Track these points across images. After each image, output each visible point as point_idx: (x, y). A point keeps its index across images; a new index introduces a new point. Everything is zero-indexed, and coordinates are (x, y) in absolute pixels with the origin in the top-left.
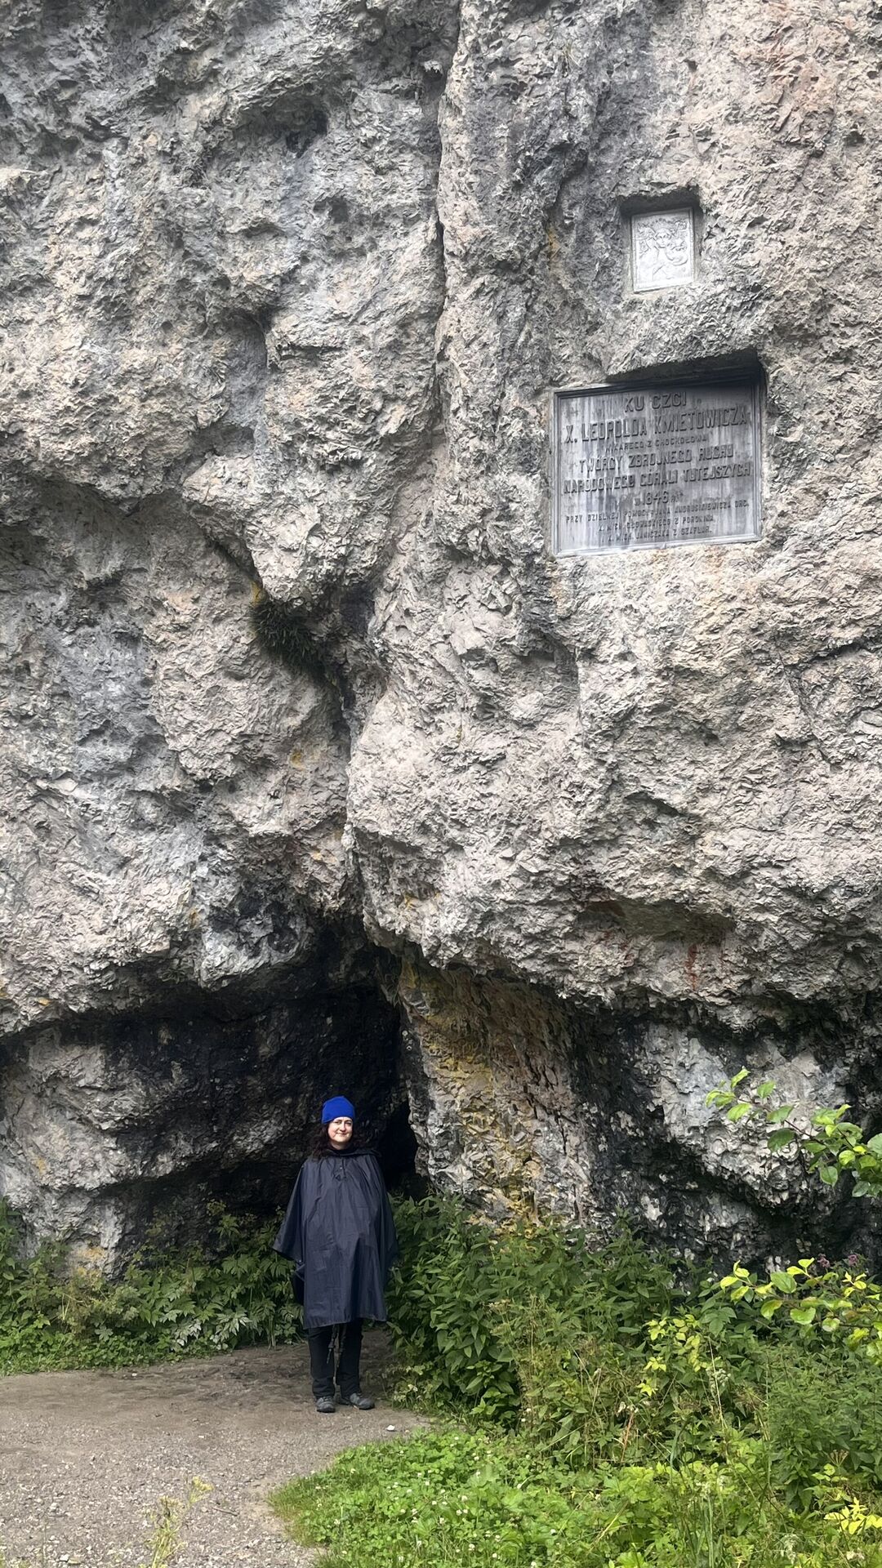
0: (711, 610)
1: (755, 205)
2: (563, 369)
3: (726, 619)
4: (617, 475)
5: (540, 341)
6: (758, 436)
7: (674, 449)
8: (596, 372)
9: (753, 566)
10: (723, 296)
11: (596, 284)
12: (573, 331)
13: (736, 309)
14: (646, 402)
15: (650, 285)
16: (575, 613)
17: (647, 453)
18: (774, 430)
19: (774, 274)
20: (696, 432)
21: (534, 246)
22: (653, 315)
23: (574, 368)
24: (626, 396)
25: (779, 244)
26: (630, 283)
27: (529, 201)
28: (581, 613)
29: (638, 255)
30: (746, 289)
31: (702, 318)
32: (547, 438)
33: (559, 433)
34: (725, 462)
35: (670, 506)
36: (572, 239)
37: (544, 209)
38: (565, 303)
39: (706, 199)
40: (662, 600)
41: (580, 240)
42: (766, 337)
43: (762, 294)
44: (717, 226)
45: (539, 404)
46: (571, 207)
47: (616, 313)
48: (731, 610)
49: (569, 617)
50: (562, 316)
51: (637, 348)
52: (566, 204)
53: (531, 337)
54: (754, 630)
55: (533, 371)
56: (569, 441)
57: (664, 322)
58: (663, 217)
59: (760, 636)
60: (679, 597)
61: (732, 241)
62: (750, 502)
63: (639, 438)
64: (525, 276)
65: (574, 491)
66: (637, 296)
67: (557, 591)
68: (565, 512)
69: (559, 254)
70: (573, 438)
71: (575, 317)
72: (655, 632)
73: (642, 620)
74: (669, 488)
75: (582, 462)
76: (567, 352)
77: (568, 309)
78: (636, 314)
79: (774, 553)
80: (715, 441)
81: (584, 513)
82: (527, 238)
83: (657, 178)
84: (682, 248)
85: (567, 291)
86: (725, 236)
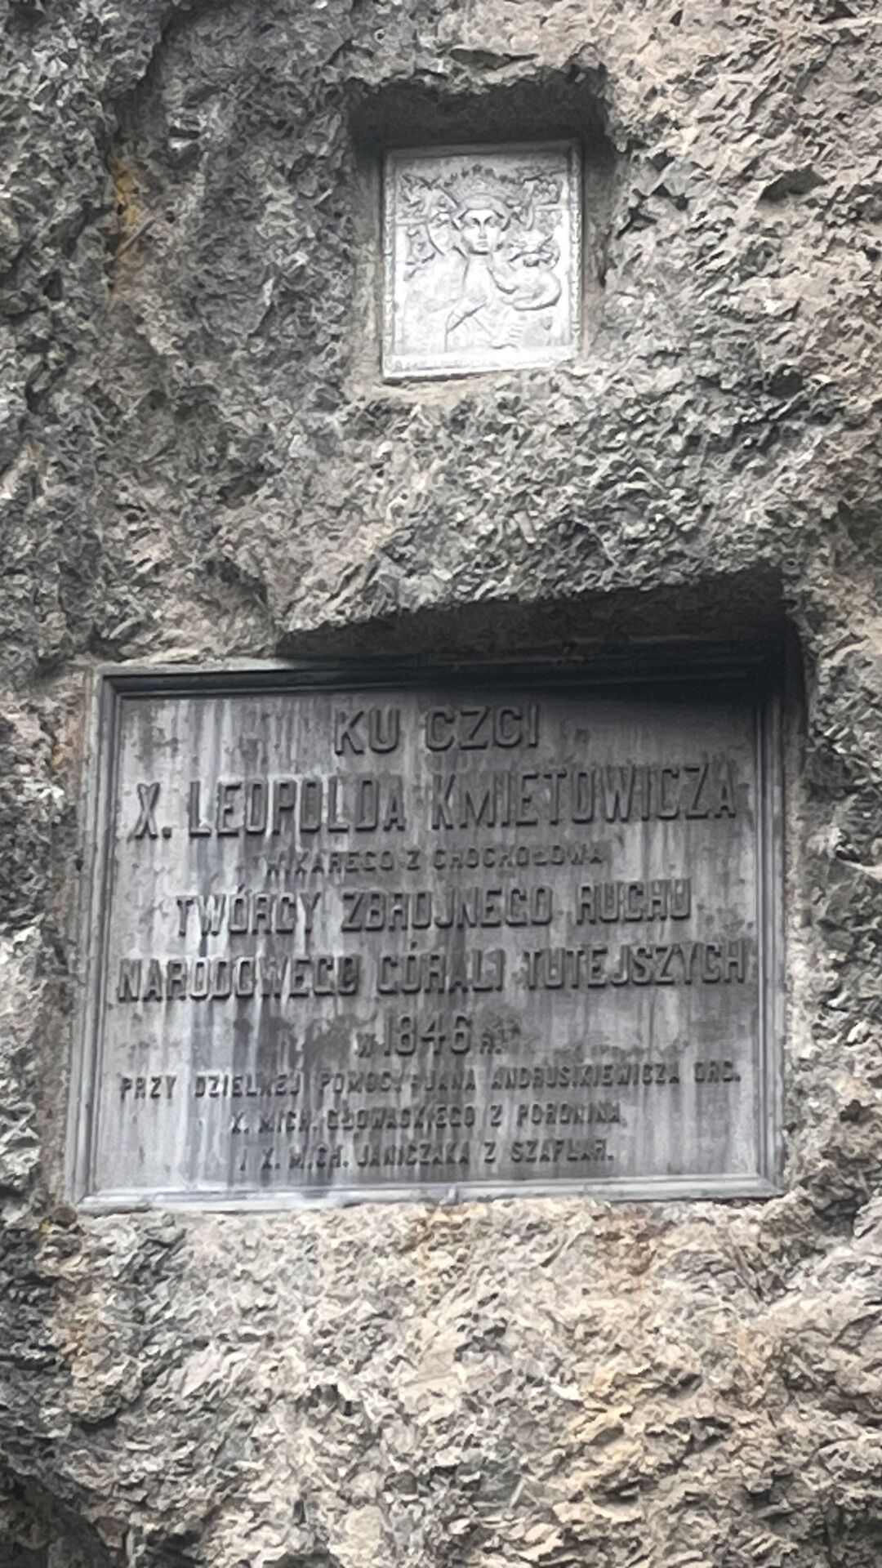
0: (613, 1415)
1: (787, 136)
2: (138, 606)
3: (660, 1454)
4: (300, 952)
5: (67, 506)
6: (774, 859)
7: (494, 882)
8: (243, 622)
9: (754, 1278)
10: (676, 402)
11: (259, 347)
12: (175, 490)
13: (719, 446)
14: (407, 727)
15: (439, 362)
16: (134, 1405)
17: (405, 887)
18: (830, 838)
19: (842, 347)
20: (568, 832)
21: (64, 208)
22: (444, 453)
23: (173, 607)
24: (340, 704)
25: (861, 258)
26: (371, 350)
27: (56, 68)
28: (156, 1405)
29: (402, 269)
30: (752, 387)
31: (604, 465)
32: (69, 816)
33: (113, 806)
34: (663, 934)
35: (476, 1067)
36: (191, 200)
37: (106, 96)
38: (156, 400)
39: (627, 109)
40: (442, 1373)
41: (216, 203)
42: (811, 539)
43: (803, 405)
44: (661, 192)
45: (49, 705)
46: (195, 100)
47: (322, 440)
48: (682, 1425)
49: (111, 1422)
50: (144, 440)
51: (387, 550)
52: (176, 92)
53: (37, 491)
54: (756, 1499)
55: (36, 599)
56: (144, 834)
57: (476, 475)
58: (486, 163)
59: (777, 1520)
60: (503, 1365)
61: (709, 237)
62: (744, 1068)
63: (380, 840)
64: (29, 298)
65: (152, 996)
66: (394, 392)
67: (76, 1326)
68: (116, 1064)
69: (145, 242)
70: (160, 823)
71: (186, 447)
72: (413, 1484)
73: (370, 1439)
74: (474, 1007)
75: (184, 905)
76: (154, 552)
77: (163, 420)
78: (385, 447)
79: (824, 1240)
80: (629, 868)
81: (181, 1070)
82: (45, 180)
83: (471, 39)
84: (543, 257)
85: (163, 361)
86: (687, 221)
